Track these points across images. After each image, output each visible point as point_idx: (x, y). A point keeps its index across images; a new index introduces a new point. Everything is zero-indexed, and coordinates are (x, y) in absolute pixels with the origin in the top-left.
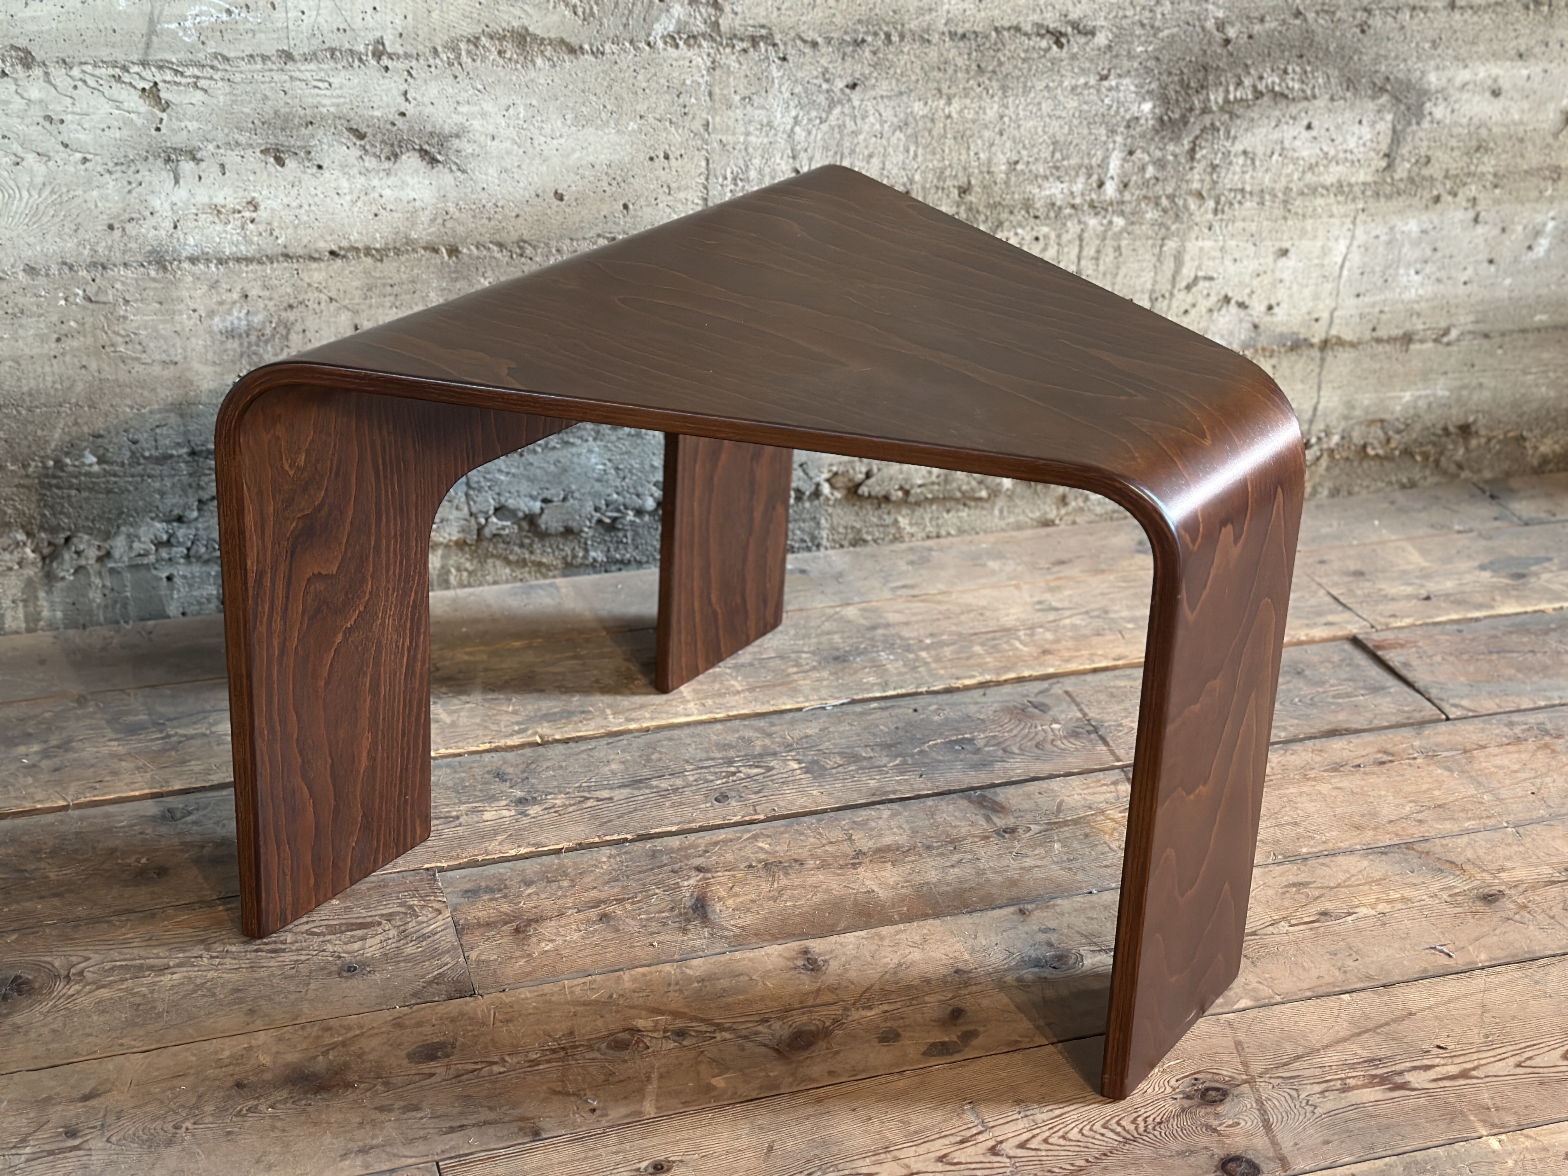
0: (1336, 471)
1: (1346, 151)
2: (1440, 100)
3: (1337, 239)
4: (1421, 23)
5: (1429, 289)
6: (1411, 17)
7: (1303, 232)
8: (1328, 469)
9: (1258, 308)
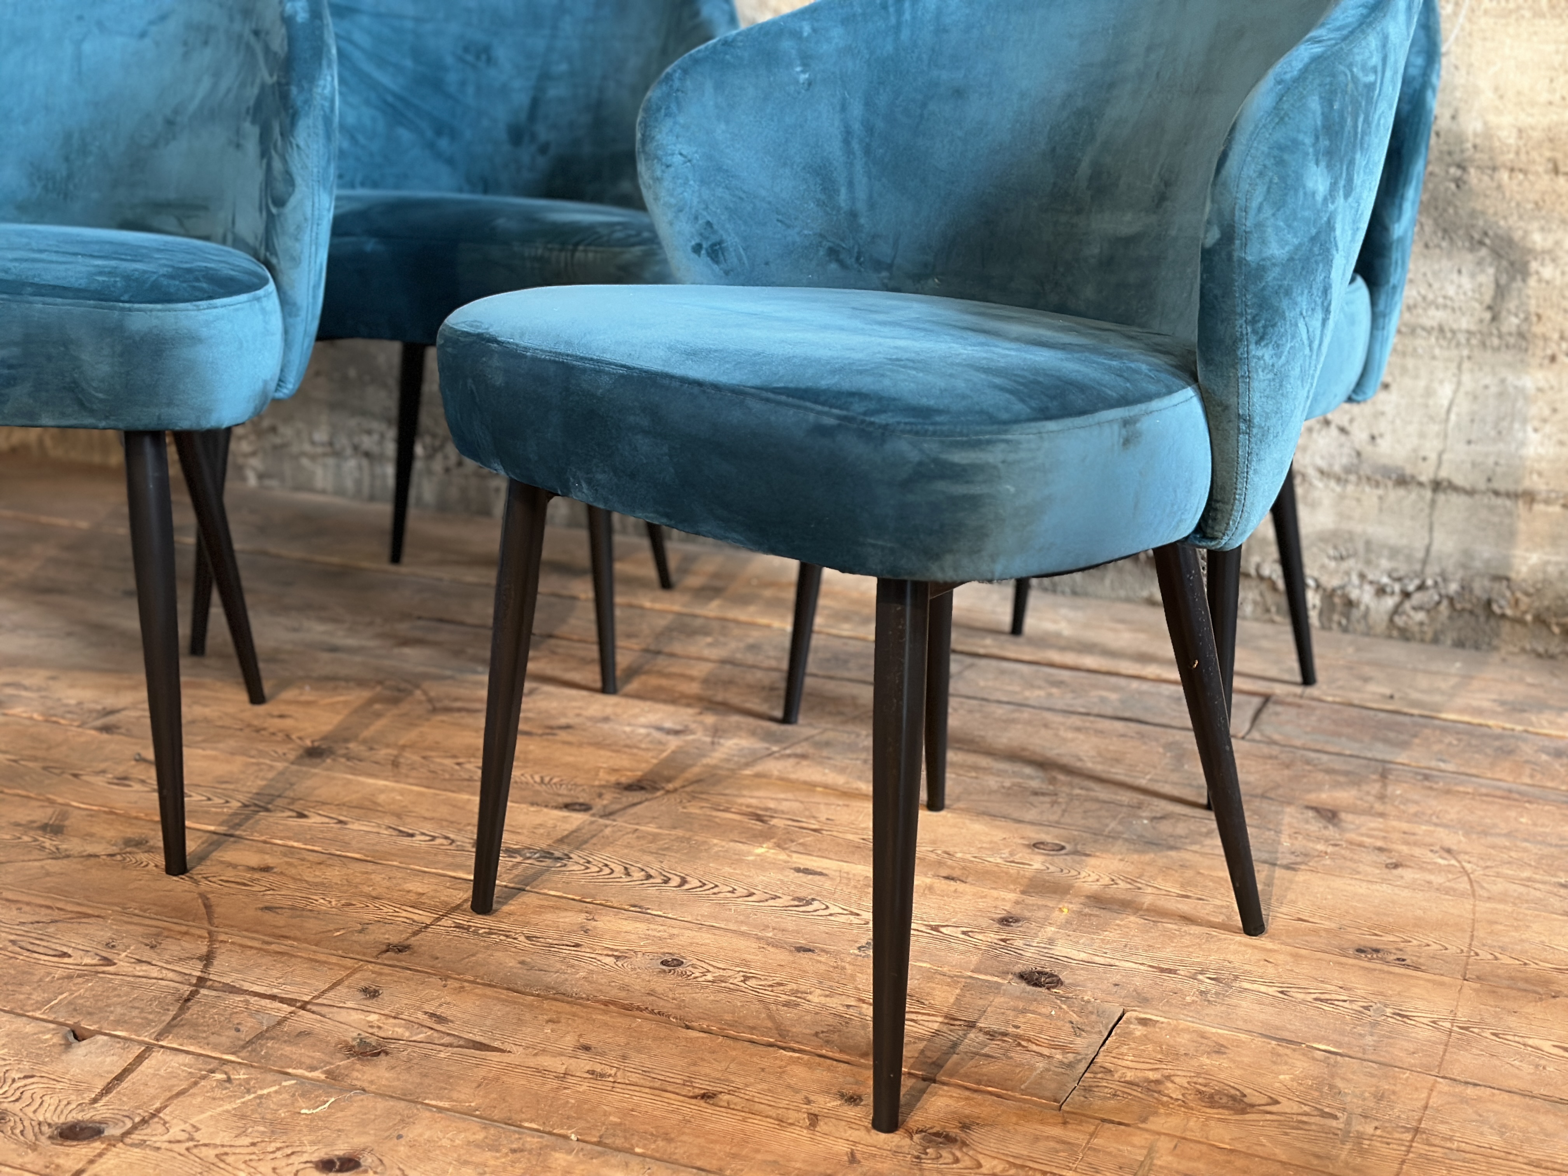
0: (1460, 623)
1: (1445, 297)
2: (1547, 260)
3: (1441, 382)
4: (1520, 184)
5: (1550, 450)
6: (1510, 178)
7: (1404, 370)
8: (1450, 618)
9: (1360, 435)
